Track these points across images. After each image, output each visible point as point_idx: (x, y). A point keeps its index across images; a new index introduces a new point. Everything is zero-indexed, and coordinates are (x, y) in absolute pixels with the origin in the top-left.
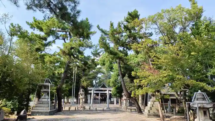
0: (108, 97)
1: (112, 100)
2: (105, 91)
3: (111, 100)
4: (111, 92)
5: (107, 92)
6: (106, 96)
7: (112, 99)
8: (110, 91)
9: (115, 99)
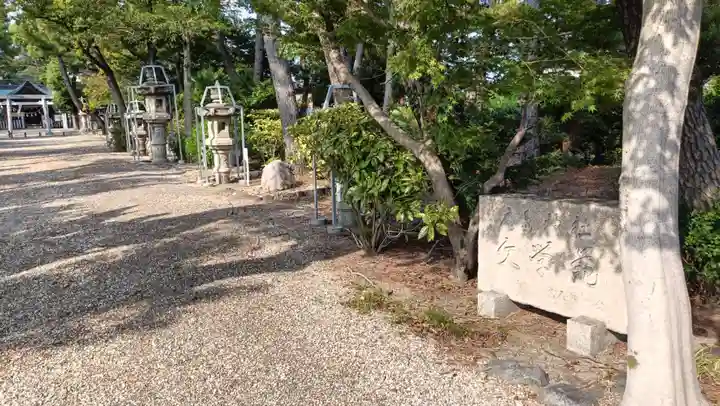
0: (46, 112)
1: (57, 119)
2: (37, 100)
3: (53, 119)
4: (51, 103)
5: (42, 103)
6: (42, 111)
7: (56, 116)
8: (50, 100)
9: (64, 116)
